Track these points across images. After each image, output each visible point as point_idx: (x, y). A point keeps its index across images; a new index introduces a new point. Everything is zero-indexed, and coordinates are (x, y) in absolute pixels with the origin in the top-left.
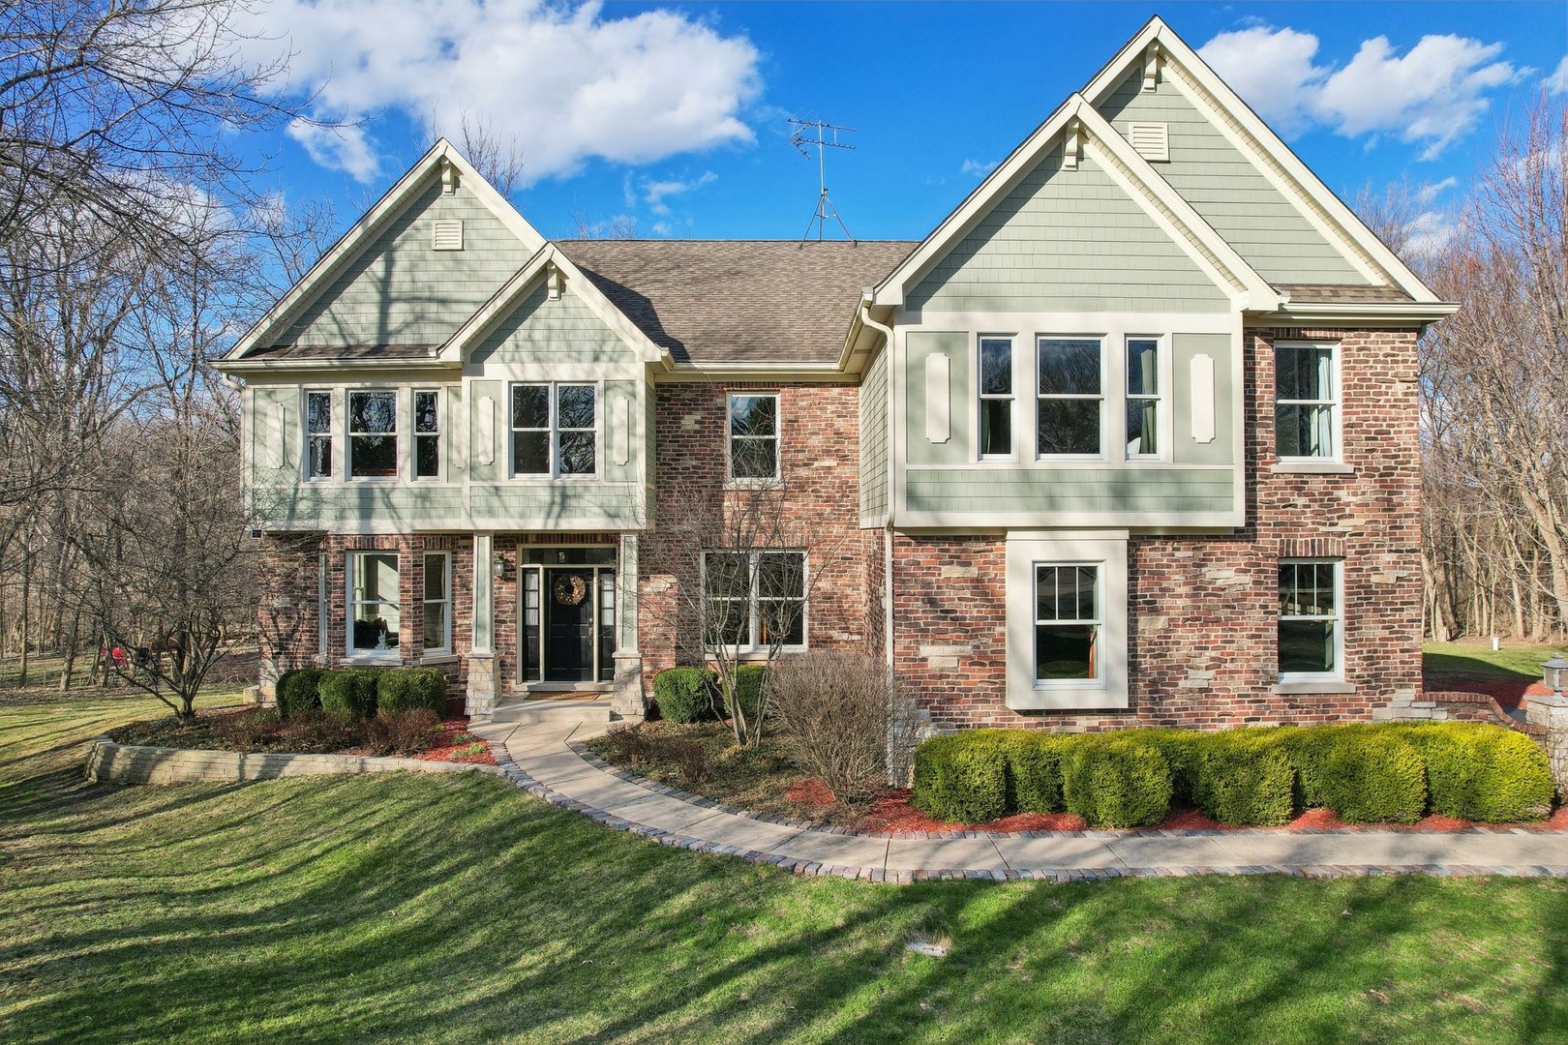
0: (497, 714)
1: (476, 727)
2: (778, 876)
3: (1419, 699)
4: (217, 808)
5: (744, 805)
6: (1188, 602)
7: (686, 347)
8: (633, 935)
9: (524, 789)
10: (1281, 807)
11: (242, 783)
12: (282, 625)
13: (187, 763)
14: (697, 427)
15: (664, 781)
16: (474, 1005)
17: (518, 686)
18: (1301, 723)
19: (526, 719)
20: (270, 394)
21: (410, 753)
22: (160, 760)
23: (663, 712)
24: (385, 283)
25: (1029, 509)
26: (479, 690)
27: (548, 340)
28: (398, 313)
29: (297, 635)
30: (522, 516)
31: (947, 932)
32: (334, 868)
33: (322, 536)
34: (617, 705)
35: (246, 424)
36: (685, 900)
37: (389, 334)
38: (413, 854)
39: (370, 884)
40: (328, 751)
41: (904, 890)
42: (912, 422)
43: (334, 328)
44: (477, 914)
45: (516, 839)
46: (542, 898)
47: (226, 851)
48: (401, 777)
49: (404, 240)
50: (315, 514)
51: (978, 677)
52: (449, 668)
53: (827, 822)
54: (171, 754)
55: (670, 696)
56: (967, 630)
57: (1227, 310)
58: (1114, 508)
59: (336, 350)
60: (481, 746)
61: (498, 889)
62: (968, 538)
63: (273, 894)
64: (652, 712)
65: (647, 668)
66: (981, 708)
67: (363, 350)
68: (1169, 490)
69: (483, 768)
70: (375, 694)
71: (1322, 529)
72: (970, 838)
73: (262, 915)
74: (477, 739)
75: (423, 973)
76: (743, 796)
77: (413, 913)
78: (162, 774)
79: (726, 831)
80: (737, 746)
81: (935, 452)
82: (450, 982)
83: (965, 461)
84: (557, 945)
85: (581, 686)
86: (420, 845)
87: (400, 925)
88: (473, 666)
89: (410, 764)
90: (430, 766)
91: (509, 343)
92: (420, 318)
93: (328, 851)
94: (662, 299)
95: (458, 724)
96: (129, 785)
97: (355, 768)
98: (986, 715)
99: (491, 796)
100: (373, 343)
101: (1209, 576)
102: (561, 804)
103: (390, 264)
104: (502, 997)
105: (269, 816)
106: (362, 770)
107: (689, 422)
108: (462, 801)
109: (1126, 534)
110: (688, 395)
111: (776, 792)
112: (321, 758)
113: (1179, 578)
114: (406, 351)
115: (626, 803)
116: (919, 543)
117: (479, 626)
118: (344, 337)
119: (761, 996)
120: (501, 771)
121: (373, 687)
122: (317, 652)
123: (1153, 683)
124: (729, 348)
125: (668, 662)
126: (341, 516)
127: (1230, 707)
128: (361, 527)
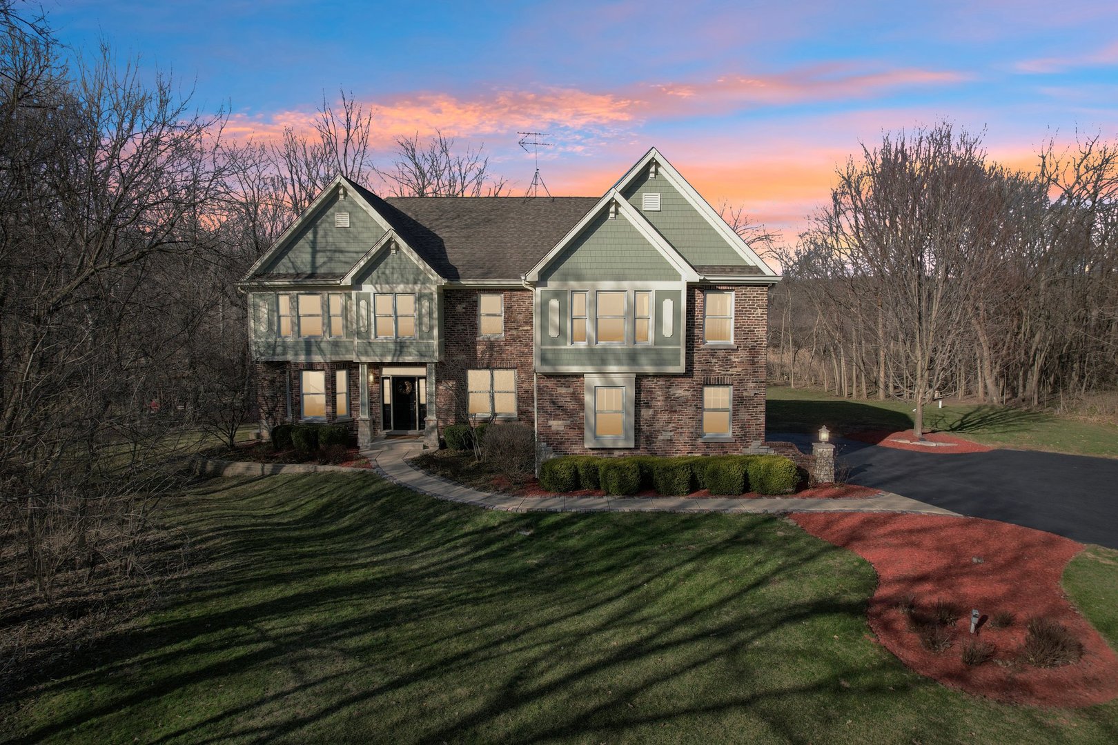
0: (372, 446)
1: (363, 452)
2: (478, 509)
3: (762, 445)
4: (258, 486)
5: (473, 485)
6: (663, 403)
7: (459, 271)
8: (424, 528)
9: (384, 479)
10: (683, 488)
11: (263, 476)
12: (270, 404)
13: (239, 467)
14: (464, 310)
15: (442, 475)
16: (369, 547)
17: (382, 433)
18: (711, 455)
19: (386, 448)
20: (261, 296)
21: (335, 464)
22: (227, 466)
23: (448, 445)
24: (314, 243)
25: (592, 365)
26: (364, 435)
27: (393, 273)
28: (321, 259)
29: (277, 409)
30: (382, 355)
31: (532, 528)
32: (311, 508)
33: (288, 362)
34: (426, 441)
35: (251, 311)
36: (444, 517)
37: (317, 268)
38: (342, 503)
39: (327, 514)
40: (299, 462)
41: (522, 514)
42: (544, 328)
43: (290, 265)
44: (368, 522)
45: (382, 497)
46: (391, 517)
47: (266, 502)
48: (333, 474)
49: (322, 223)
50: (284, 353)
51: (573, 434)
52: (348, 424)
53: (504, 492)
54: (230, 464)
55: (451, 438)
56: (569, 414)
57: (680, 280)
58: (628, 365)
59: (291, 275)
60: (366, 460)
61: (376, 515)
62: (569, 376)
63: (290, 517)
64: (443, 445)
65: (441, 424)
66: (574, 447)
67: (304, 276)
68: (654, 356)
69: (368, 470)
70: (317, 437)
71: (723, 373)
72: (557, 498)
73: (288, 523)
74: (364, 457)
75: (351, 540)
76: (474, 482)
77: (346, 522)
78: (229, 472)
79: (463, 495)
80: (477, 461)
81: (554, 341)
82: (360, 542)
83: (566, 344)
84: (397, 531)
85: (410, 432)
86: (344, 500)
87: (340, 526)
88: (361, 423)
89: (336, 468)
90: (345, 469)
91: (374, 274)
92: (331, 260)
93: (307, 502)
94: (449, 239)
95: (355, 451)
96: (214, 477)
97: (312, 470)
98: (577, 449)
99: (371, 481)
100: (309, 272)
101: (672, 393)
102: (399, 484)
103: (315, 233)
104: (378, 545)
105: (279, 490)
106: (315, 471)
107: (460, 308)
108: (360, 483)
109: (634, 376)
110: (459, 295)
111: (488, 480)
112: (297, 466)
113: (660, 393)
114: (325, 276)
115: (426, 484)
116: (548, 378)
117: (363, 404)
118: (294, 268)
119: (463, 546)
120: (375, 471)
121: (316, 434)
122: (286, 416)
123: (647, 437)
124: (480, 271)
125: (451, 421)
126: (296, 354)
127: (680, 447)
128: (306, 359)
